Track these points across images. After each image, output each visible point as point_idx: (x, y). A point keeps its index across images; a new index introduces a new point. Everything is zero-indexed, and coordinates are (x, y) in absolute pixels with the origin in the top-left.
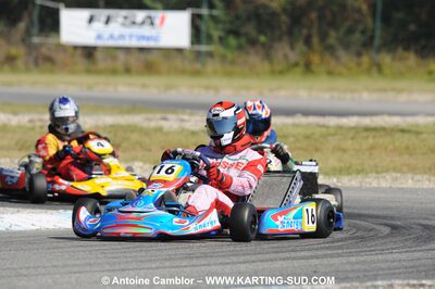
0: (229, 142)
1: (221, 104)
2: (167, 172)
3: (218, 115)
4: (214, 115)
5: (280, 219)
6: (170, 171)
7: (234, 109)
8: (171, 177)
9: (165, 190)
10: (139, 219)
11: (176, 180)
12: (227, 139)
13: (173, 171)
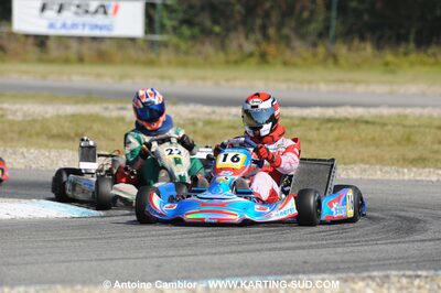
0: (268, 132)
1: (257, 95)
2: (232, 160)
3: (257, 107)
4: (253, 107)
5: (335, 205)
6: (235, 159)
7: (271, 100)
8: (238, 165)
9: (236, 178)
10: (223, 205)
11: (243, 168)
12: (266, 130)
13: (238, 159)
